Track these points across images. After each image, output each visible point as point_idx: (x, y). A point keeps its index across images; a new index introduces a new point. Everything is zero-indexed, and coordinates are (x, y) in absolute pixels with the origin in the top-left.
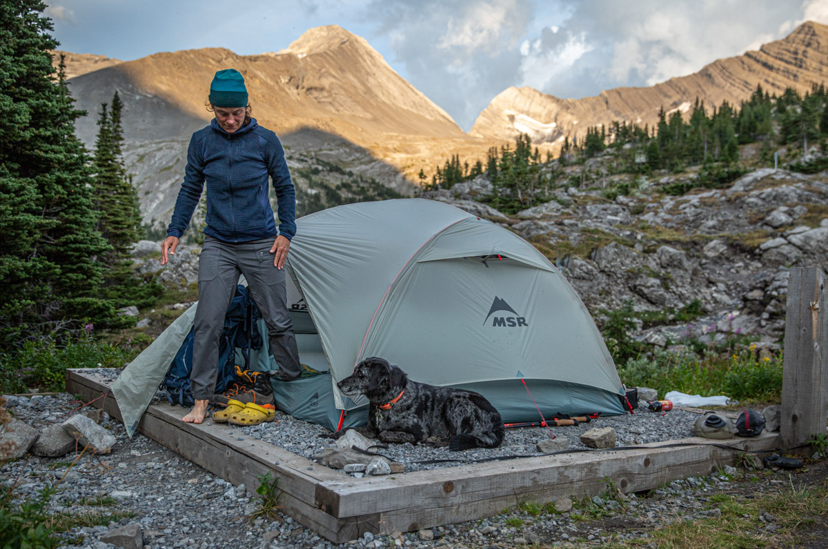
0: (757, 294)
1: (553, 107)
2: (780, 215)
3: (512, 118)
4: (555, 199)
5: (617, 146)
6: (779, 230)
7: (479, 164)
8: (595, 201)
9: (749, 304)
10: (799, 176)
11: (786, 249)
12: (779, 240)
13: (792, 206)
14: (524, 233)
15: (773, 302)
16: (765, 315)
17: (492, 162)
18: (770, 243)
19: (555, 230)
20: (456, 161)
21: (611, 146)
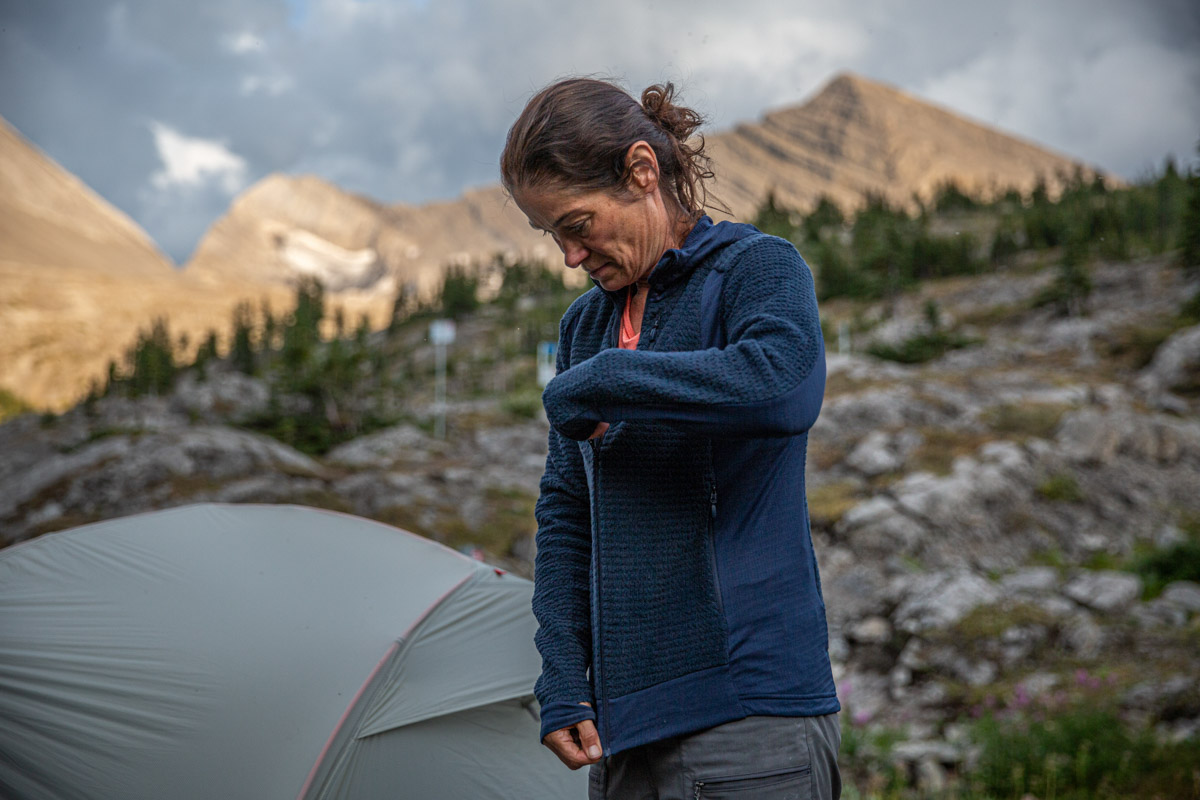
0: (873, 629)
1: (364, 219)
2: (875, 452)
3: (279, 241)
4: (409, 419)
5: (506, 301)
6: (875, 483)
7: (212, 340)
8: (494, 423)
9: (860, 650)
10: (893, 370)
11: (896, 523)
12: (880, 505)
13: (894, 432)
14: (360, 503)
15: (914, 646)
16: (901, 676)
17: (242, 335)
18: (863, 510)
19: (429, 493)
20: (160, 330)
21: (494, 302)
